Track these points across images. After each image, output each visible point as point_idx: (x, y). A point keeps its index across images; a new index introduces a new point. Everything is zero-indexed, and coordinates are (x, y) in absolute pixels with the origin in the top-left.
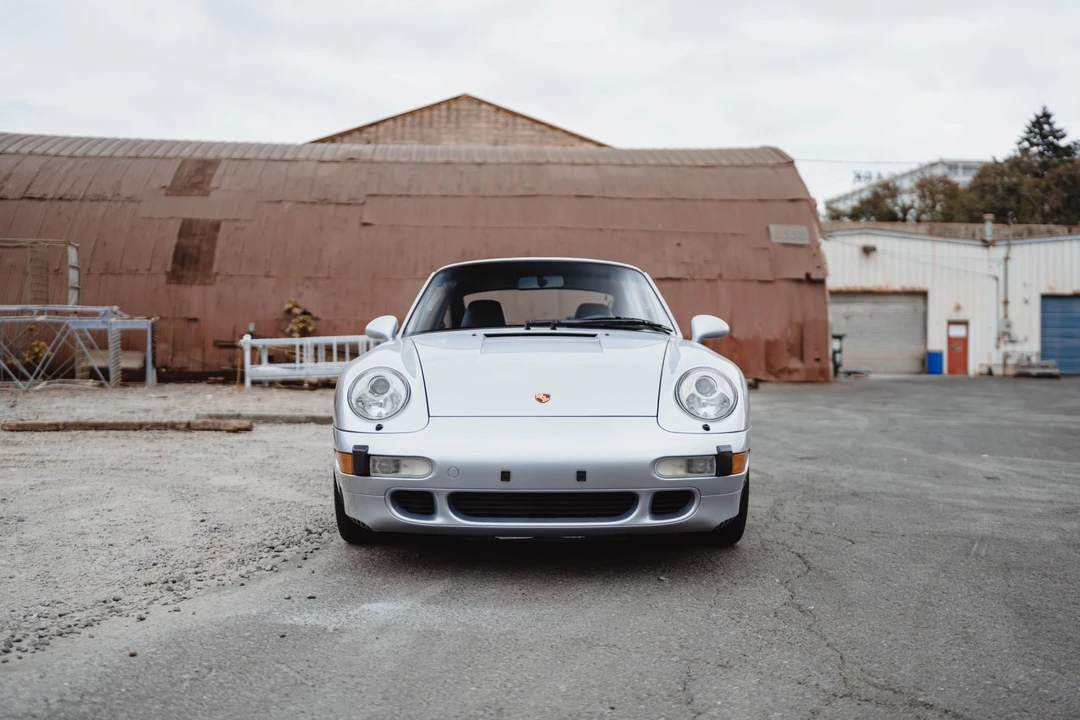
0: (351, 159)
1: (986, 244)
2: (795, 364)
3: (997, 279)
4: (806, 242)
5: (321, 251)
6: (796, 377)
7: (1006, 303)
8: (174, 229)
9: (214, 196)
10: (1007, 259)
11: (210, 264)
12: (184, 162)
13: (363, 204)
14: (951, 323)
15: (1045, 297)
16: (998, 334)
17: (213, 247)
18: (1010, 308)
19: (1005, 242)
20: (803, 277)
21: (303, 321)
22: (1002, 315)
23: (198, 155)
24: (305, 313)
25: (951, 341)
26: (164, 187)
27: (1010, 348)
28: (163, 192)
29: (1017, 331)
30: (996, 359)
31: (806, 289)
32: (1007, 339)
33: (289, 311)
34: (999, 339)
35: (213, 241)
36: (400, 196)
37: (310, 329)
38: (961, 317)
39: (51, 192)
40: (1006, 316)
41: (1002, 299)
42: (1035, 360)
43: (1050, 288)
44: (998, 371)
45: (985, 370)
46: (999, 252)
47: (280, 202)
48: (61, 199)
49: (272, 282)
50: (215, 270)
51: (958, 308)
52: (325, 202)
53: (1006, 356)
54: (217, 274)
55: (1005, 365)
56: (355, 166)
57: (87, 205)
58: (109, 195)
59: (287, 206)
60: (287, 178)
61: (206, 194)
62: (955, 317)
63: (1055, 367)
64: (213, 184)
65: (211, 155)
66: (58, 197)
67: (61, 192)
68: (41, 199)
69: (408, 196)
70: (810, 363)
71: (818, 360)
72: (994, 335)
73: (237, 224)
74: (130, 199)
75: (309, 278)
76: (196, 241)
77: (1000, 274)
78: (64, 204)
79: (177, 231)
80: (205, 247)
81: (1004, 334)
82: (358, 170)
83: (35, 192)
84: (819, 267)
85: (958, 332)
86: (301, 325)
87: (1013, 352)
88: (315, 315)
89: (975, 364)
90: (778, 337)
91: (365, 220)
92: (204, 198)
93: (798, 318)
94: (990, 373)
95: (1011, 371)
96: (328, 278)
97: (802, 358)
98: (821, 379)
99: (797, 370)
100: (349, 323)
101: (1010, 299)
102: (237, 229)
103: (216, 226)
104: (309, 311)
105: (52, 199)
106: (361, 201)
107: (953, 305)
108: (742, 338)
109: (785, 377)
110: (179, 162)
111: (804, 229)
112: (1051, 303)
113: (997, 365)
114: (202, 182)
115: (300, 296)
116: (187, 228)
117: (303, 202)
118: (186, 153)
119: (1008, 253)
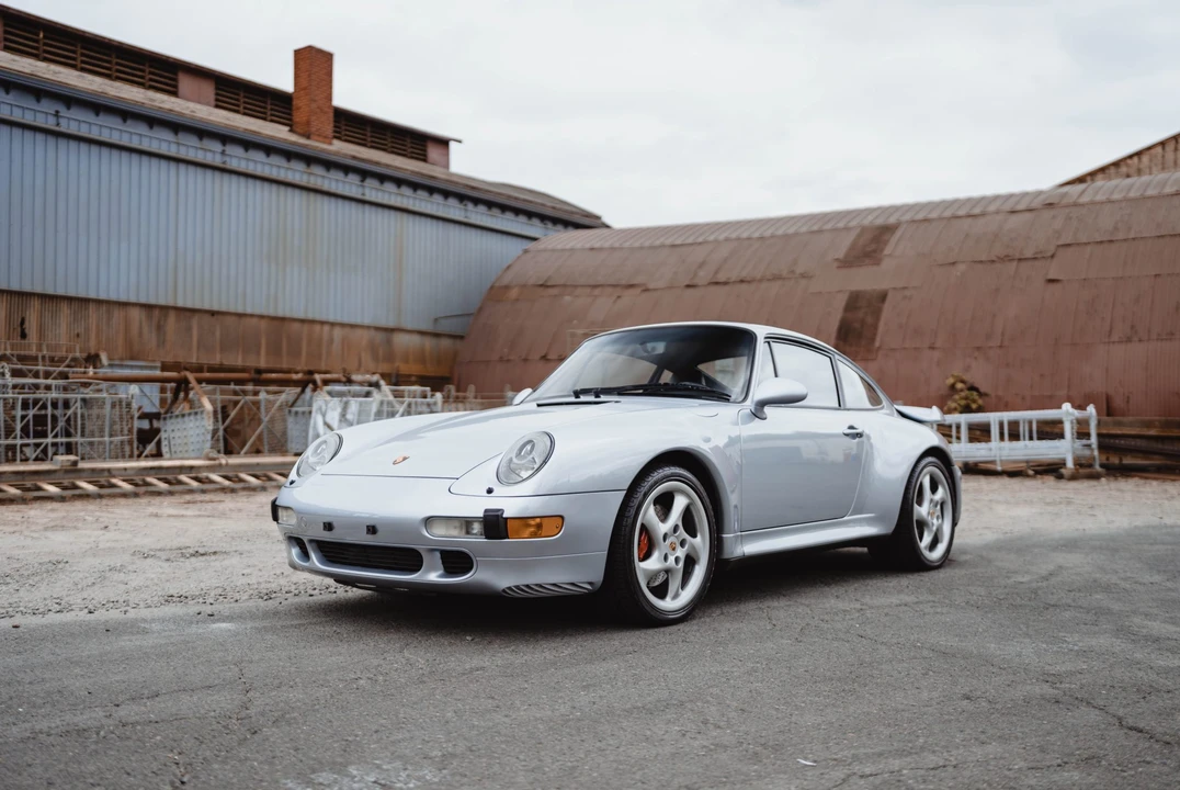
0: (1051, 204)
5: (994, 316)
8: (840, 302)
9: (887, 264)
11: (873, 339)
12: (864, 230)
13: (1052, 256)
17: (878, 319)
21: (966, 398)
23: (880, 221)
24: (972, 388)
26: (837, 260)
28: (836, 264)
33: (953, 387)
35: (877, 313)
36: (1101, 242)
37: (974, 406)
39: (734, 276)
47: (954, 263)
48: (742, 281)
49: (936, 354)
50: (877, 344)
52: (1007, 259)
54: (879, 348)
56: (1052, 212)
57: (764, 285)
58: (784, 273)
59: (961, 267)
60: (967, 235)
61: (878, 262)
64: (887, 252)
65: (892, 220)
66: (739, 279)
67: (744, 274)
68: (725, 283)
69: (1111, 241)
73: (907, 293)
74: (803, 276)
75: (978, 348)
76: (860, 314)
78: (744, 286)
79: (843, 304)
80: (869, 320)
82: (1054, 217)
83: (721, 277)
86: (963, 402)
88: (982, 390)
91: (1051, 277)
92: (875, 268)
96: (1001, 347)
100: (1023, 398)
102: (905, 297)
103: (883, 297)
104: (976, 385)
105: (734, 282)
106: (1049, 254)
110: (858, 231)
114: (875, 251)
115: (967, 369)
116: (854, 301)
117: (981, 262)
118: (866, 222)
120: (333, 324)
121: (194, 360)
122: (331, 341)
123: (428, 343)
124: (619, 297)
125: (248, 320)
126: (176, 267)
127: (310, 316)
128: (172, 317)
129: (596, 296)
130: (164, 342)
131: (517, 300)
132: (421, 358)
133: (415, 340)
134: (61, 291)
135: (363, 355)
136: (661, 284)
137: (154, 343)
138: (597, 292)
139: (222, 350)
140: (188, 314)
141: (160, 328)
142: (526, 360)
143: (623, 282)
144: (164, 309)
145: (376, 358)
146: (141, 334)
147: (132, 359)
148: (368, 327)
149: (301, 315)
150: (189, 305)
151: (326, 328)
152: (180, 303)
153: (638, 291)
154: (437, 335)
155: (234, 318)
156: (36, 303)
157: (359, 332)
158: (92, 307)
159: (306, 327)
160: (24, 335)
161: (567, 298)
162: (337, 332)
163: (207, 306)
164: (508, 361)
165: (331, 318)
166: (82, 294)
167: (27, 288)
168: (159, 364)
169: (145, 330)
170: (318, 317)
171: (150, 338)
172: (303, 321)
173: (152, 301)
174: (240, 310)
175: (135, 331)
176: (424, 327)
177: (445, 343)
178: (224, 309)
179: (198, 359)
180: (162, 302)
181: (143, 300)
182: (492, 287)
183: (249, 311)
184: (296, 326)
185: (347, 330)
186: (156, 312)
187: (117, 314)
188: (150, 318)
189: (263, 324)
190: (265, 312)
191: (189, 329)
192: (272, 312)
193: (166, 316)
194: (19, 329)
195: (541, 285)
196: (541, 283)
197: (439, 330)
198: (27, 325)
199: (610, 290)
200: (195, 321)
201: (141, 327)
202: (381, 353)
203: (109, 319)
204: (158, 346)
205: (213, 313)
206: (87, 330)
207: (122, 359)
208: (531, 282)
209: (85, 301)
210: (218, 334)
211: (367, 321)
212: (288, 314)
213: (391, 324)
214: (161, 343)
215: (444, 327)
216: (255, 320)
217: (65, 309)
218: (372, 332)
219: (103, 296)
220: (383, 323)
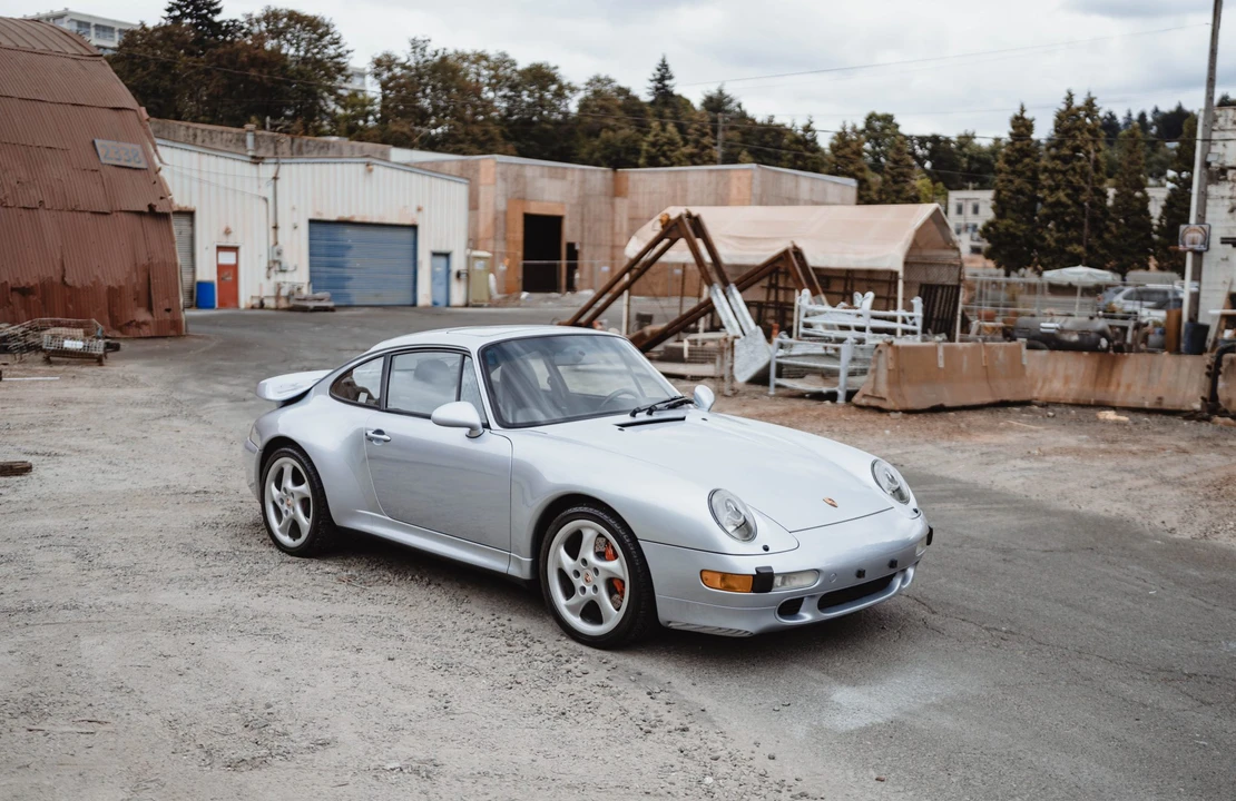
1: (257, 160)
2: (142, 315)
3: (266, 200)
4: (142, 165)
6: (145, 331)
7: (276, 228)
10: (275, 178)
14: (220, 248)
15: (312, 222)
16: (269, 263)
18: (280, 232)
19: (274, 161)
20: (146, 210)
22: (272, 243)
25: (221, 268)
27: (280, 278)
29: (288, 260)
30: (268, 290)
31: (148, 223)
32: (277, 267)
34: (269, 268)
38: (231, 243)
40: (276, 243)
41: (272, 224)
42: (306, 291)
43: (318, 213)
44: (270, 303)
45: (256, 302)
46: (267, 170)
51: (227, 232)
53: (279, 287)
55: (277, 297)
62: (223, 243)
63: (329, 300)
70: (160, 314)
71: (168, 310)
72: (264, 264)
77: (269, 194)
81: (275, 262)
84: (162, 198)
85: (227, 259)
87: (284, 283)
89: (246, 297)
90: (123, 284)
93: (144, 260)
94: (262, 306)
95: (283, 304)
97: (150, 309)
98: (172, 333)
99: (145, 323)
101: (280, 225)
107: (223, 229)
108: (78, 285)
109: (133, 331)
111: (138, 147)
112: (318, 228)
113: (267, 297)
119: (277, 174)
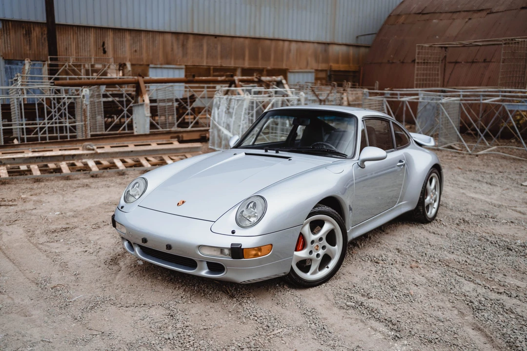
120: (290, 41)
121: (205, 64)
122: (290, 50)
123: (351, 50)
124: (470, 19)
125: (238, 39)
126: (193, 10)
127: (276, 37)
128: (191, 38)
129: (454, 19)
130: (187, 53)
131: (403, 23)
132: (347, 59)
133: (344, 48)
134: (124, 27)
135: (309, 59)
136: (502, 8)
137: (180, 54)
138: (455, 16)
139: (222, 58)
140: (201, 37)
141: (184, 46)
142: (403, 62)
143: (475, 8)
144: (186, 34)
145: (317, 61)
146: (172, 49)
147: (168, 64)
148: (313, 43)
149: (271, 37)
150: (201, 32)
151: (287, 43)
152: (196, 31)
153: (484, 13)
154: (357, 46)
155: (229, 39)
156: (111, 34)
157: (307, 45)
158: (143, 35)
159: (274, 42)
160: (105, 52)
161: (434, 21)
162: (294, 46)
163: (212, 33)
164: (393, 63)
165: (290, 38)
166: (137, 28)
167: (105, 25)
168: (183, 67)
169: (175, 47)
170: (281, 37)
171: (178, 51)
172: (271, 40)
173: (179, 30)
174: (233, 34)
175: (169, 48)
176: (348, 42)
177: (362, 50)
178: (223, 34)
179: (207, 63)
180: (185, 31)
181: (173, 30)
182: (390, 16)
183: (238, 34)
184: (268, 42)
185: (300, 44)
186: (181, 37)
187: (159, 39)
188: (178, 39)
189: (247, 42)
190: (248, 35)
191: (201, 46)
192: (252, 35)
193: (187, 39)
194: (102, 48)
195: (420, 13)
196: (420, 11)
197: (359, 43)
198: (106, 45)
199: (465, 14)
200: (205, 41)
201: (172, 45)
202: (321, 57)
203: (153, 41)
204: (183, 56)
205: (216, 36)
206: (141, 47)
207: (161, 64)
208: (414, 11)
209: (139, 31)
210: (219, 48)
211: (312, 39)
212: (262, 36)
213: (328, 41)
214: (185, 54)
215: (363, 41)
216: (242, 40)
217: (128, 36)
218: (316, 45)
219: (149, 28)
220: (323, 40)
